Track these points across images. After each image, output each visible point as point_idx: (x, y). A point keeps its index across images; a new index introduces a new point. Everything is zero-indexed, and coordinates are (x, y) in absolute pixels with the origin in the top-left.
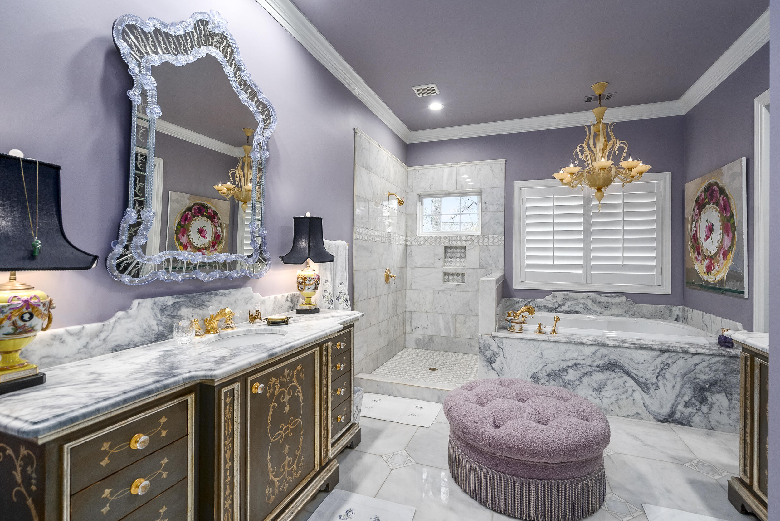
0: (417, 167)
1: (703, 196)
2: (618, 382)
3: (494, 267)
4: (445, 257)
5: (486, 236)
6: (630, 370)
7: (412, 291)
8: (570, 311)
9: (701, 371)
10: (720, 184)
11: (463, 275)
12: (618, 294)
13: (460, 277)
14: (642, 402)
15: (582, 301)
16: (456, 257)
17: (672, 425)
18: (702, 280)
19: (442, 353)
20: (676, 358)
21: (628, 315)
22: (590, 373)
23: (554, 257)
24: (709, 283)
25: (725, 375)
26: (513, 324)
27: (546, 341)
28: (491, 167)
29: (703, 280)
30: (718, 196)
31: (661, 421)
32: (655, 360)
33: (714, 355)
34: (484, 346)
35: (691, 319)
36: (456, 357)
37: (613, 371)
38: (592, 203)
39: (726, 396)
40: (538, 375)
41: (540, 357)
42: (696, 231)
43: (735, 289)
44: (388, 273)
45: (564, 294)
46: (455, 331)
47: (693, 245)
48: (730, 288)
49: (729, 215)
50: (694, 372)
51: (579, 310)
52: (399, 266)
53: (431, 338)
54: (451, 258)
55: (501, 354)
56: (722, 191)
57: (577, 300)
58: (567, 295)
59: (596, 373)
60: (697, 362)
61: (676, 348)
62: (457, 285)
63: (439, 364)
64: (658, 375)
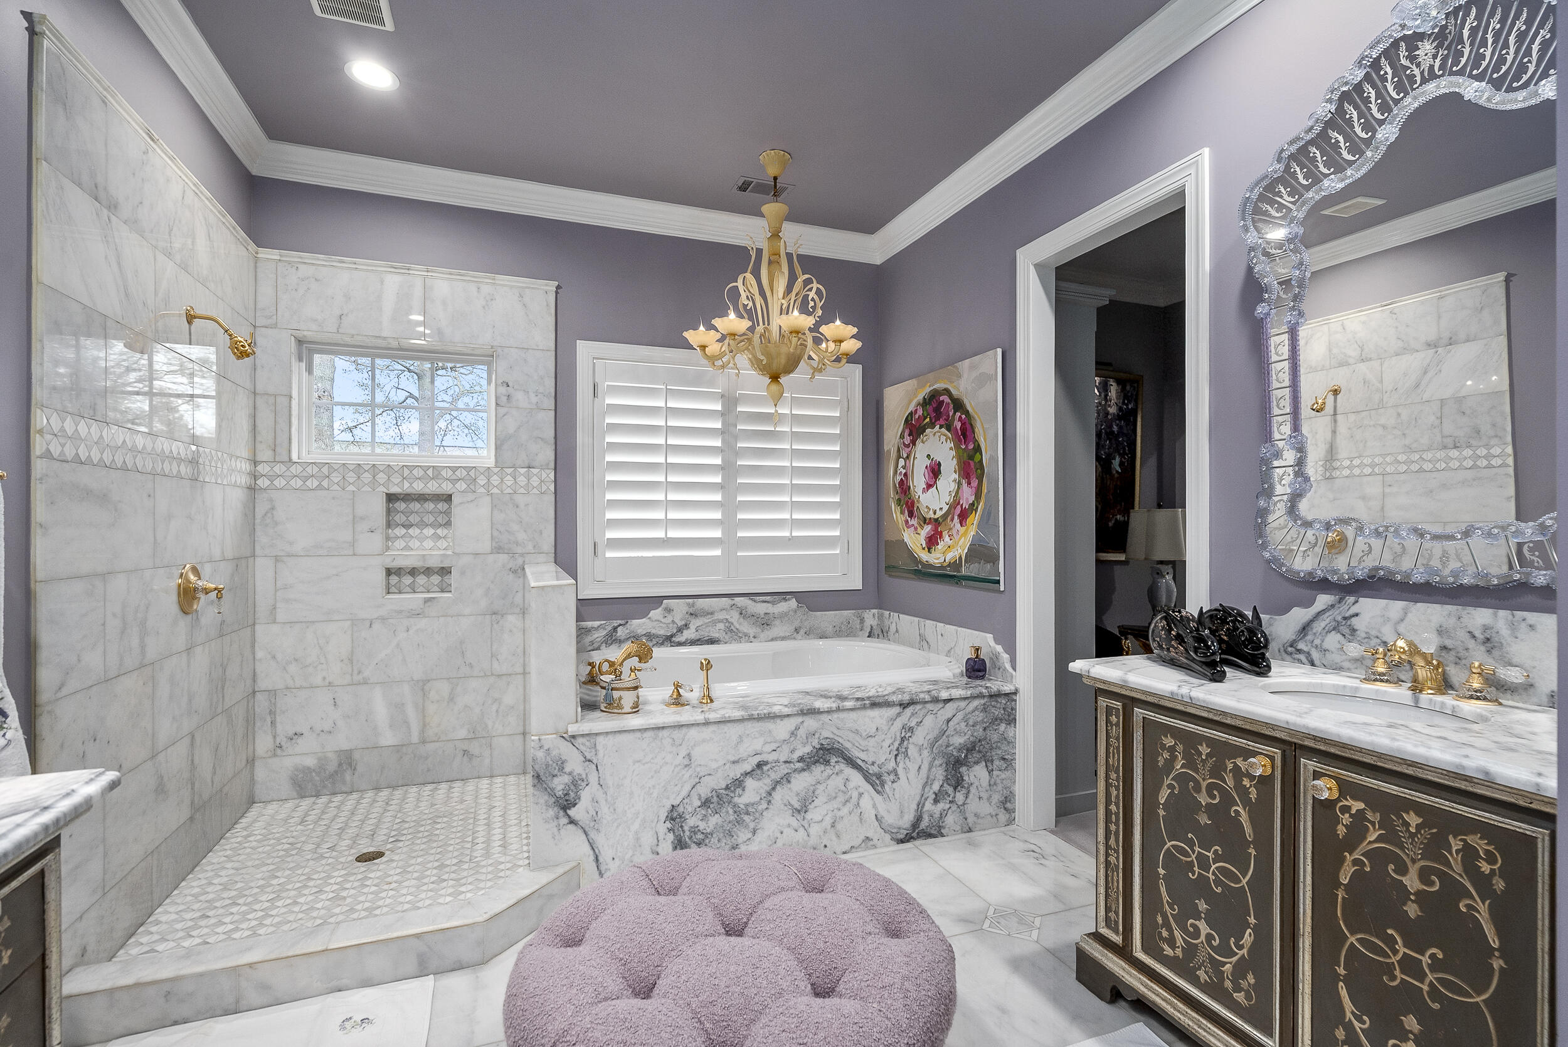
0: (293, 256)
1: (920, 412)
2: (836, 782)
3: (530, 547)
4: (389, 525)
5: (509, 471)
6: (856, 753)
7: (275, 628)
8: (699, 640)
9: (955, 730)
10: (954, 392)
11: (445, 571)
12: (783, 595)
13: (436, 579)
14: (873, 812)
15: (722, 616)
16: (422, 525)
17: (918, 842)
18: (916, 561)
19: (385, 793)
20: (922, 713)
21: (799, 636)
22: (787, 778)
23: (668, 523)
24: (931, 566)
25: (985, 729)
26: (616, 694)
27: (698, 724)
28: (521, 296)
29: (921, 562)
30: (951, 414)
31: (902, 841)
32: (892, 724)
33: (973, 697)
34: (547, 766)
35: (897, 631)
36: (432, 796)
37: (827, 762)
38: (738, 409)
39: (987, 766)
40: (681, 809)
41: (686, 766)
42: (906, 475)
43: (982, 575)
44: (192, 577)
45: (688, 604)
46: (424, 726)
47: (899, 500)
48: (973, 575)
49: (971, 446)
50: (947, 734)
51: (716, 635)
52: (229, 554)
53: (347, 760)
54: (408, 526)
55: (593, 778)
56: (958, 405)
57: (712, 613)
58: (693, 605)
59: (797, 776)
60: (950, 716)
61: (922, 696)
62: (427, 600)
63: (385, 831)
64: (896, 752)
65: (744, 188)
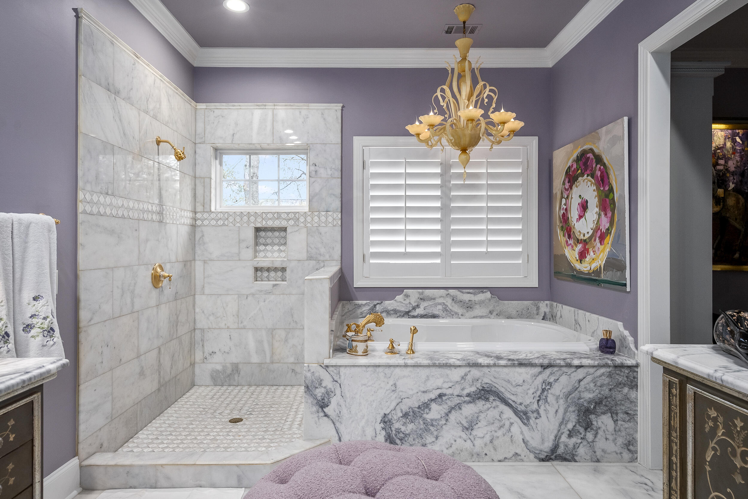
0: (212, 105)
1: (575, 166)
2: (493, 413)
3: (327, 257)
4: (257, 244)
5: (316, 213)
6: (507, 395)
7: (204, 297)
8: (426, 315)
9: (585, 388)
10: (596, 151)
11: (283, 270)
12: (482, 289)
13: (279, 274)
14: (521, 437)
15: (441, 300)
16: (273, 244)
17: (555, 463)
18: (573, 269)
19: (253, 388)
20: (558, 374)
21: (492, 316)
22: (458, 407)
23: (407, 243)
24: (582, 273)
25: (610, 390)
26: (354, 344)
27: (401, 366)
28: (322, 114)
29: (575, 270)
30: (594, 166)
31: (543, 460)
32: (535, 379)
33: (599, 366)
34: (313, 381)
35: (561, 317)
36: (274, 392)
37: (487, 399)
38: (452, 171)
39: (612, 417)
40: (390, 417)
41: (393, 391)
42: (566, 209)
43: (615, 280)
44: (159, 270)
45: (419, 293)
46: (273, 354)
47: (562, 227)
48: (609, 279)
49: (607, 188)
50: (578, 390)
51: (436, 312)
52: (180, 258)
53: (236, 368)
54: (266, 245)
55: (338, 392)
56: (599, 159)
57: (434, 299)
58: (422, 293)
59: (466, 406)
60: (581, 377)
61: (558, 361)
62: (275, 285)
63: (247, 408)
64: (539, 398)
65: (449, 31)
